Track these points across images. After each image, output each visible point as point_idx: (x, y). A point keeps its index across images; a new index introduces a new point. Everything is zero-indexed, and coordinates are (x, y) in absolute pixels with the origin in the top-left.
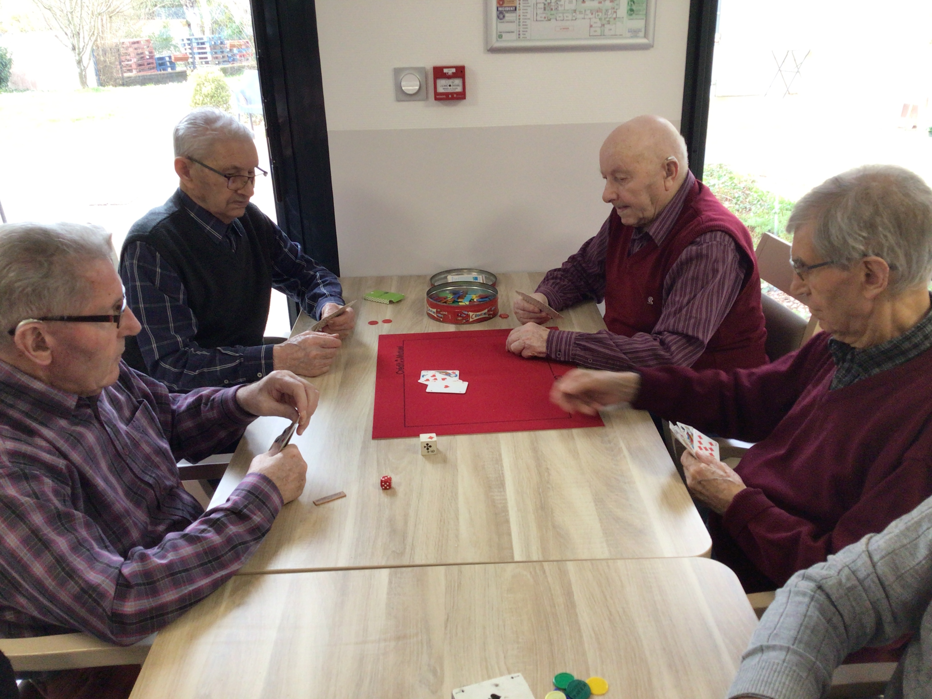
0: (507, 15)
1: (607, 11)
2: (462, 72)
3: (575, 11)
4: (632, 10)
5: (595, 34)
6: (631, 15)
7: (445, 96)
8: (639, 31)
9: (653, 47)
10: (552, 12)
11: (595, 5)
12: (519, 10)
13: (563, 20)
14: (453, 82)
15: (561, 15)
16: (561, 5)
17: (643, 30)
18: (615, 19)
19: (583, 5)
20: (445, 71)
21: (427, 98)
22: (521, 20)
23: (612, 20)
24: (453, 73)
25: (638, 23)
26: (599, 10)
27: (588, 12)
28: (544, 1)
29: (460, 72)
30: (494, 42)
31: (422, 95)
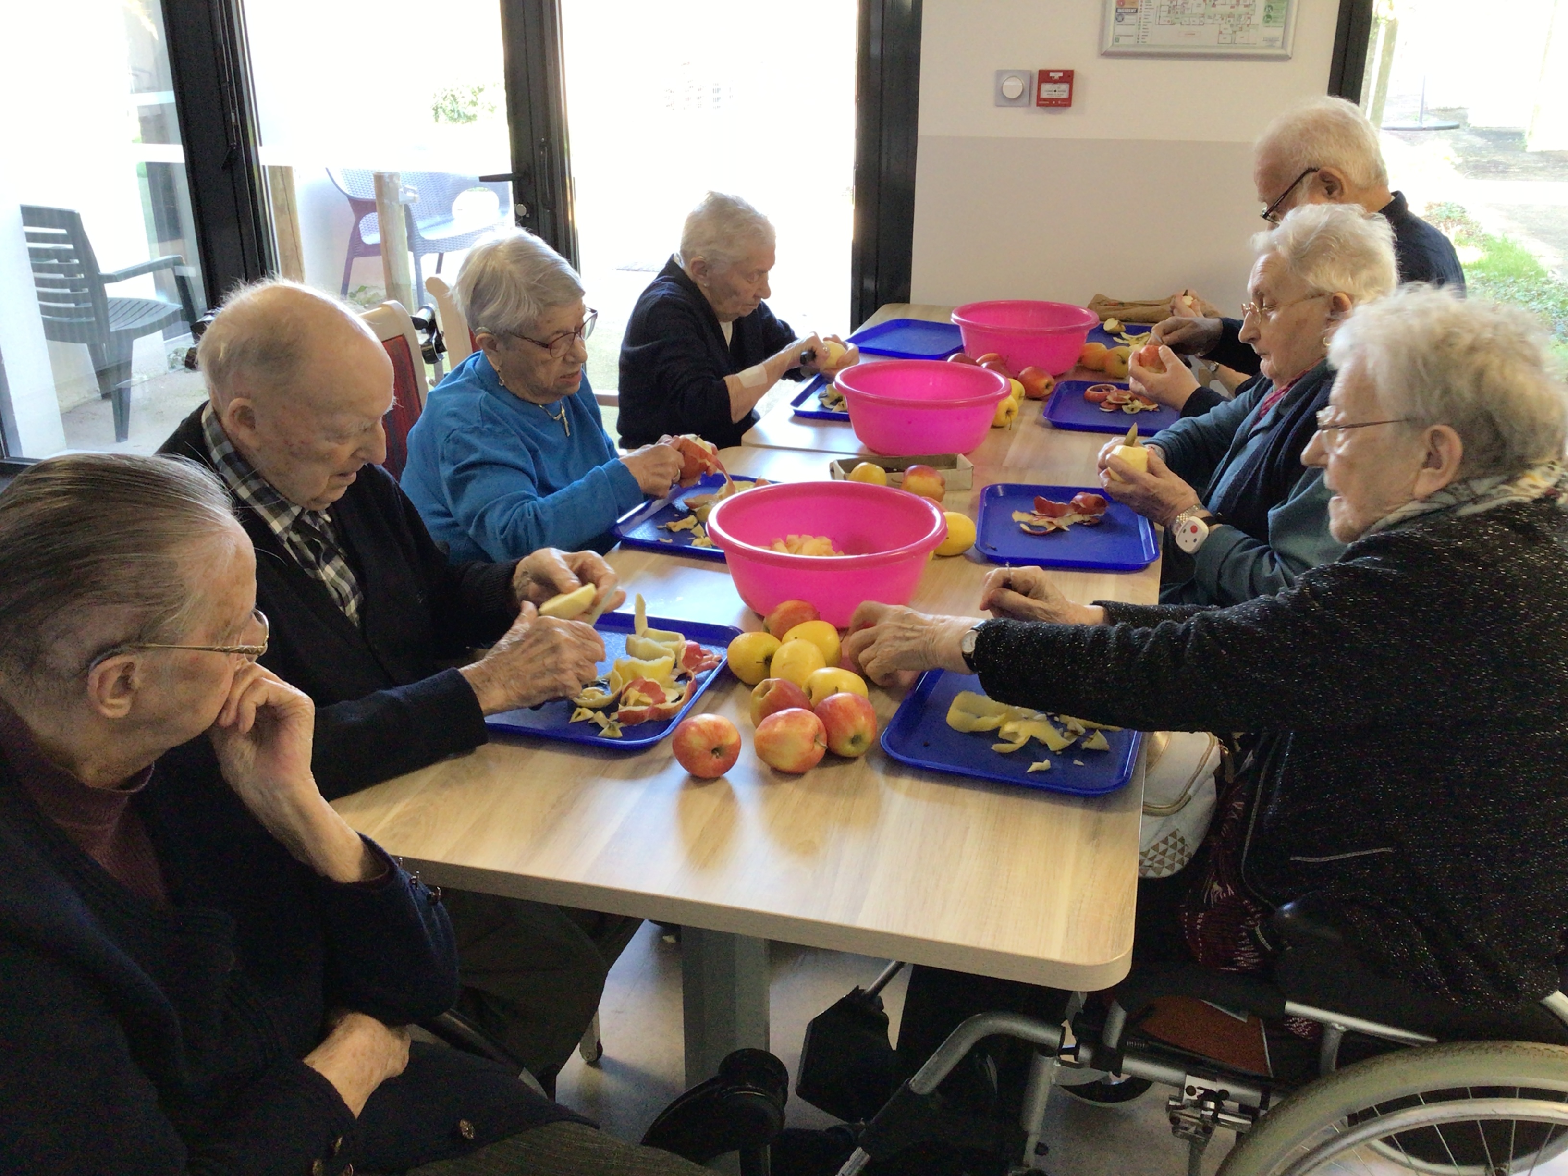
0: (1126, 17)
1: (1240, 16)
3: (1203, 16)
4: (1269, 16)
5: (1223, 41)
6: (1268, 22)
7: (1048, 103)
8: (1276, 40)
9: (1290, 58)
10: (1177, 16)
11: (1227, 9)
12: (1141, 12)
13: (1188, 25)
14: (1059, 88)
15: (1187, 19)
16: (1188, 9)
17: (1281, 39)
18: (1248, 25)
19: (1213, 9)
20: (1051, 74)
21: (1029, 104)
22: (1142, 24)
23: (1245, 27)
24: (1060, 78)
25: (1277, 32)
26: (1230, 16)
27: (1218, 17)
28: (1169, 3)
29: (1068, 77)
30: (1109, 46)
31: (1025, 100)
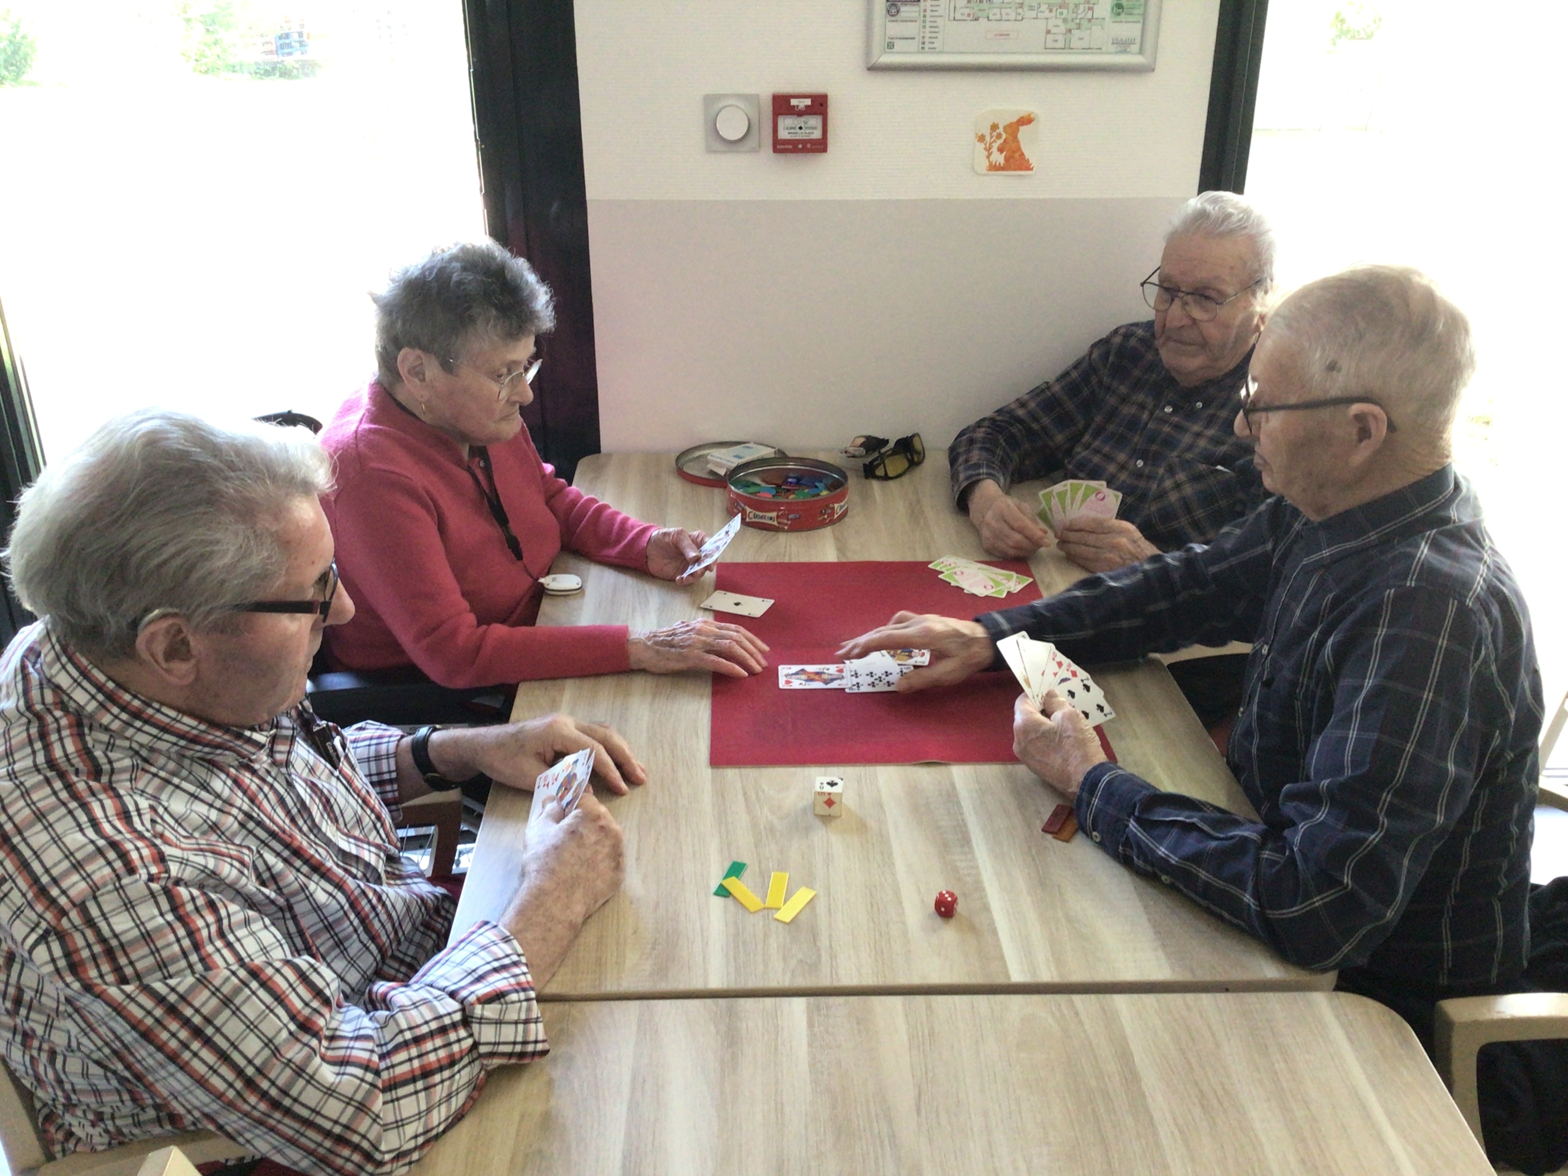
0: (903, 8)
1: (1077, 6)
2: (822, 105)
3: (1021, 5)
4: (1120, 6)
5: (1055, 45)
6: (1119, 14)
7: (790, 147)
8: (1130, 42)
9: (1153, 70)
10: (982, 6)
13: (999, 20)
14: (806, 123)
15: (997, 11)
17: (1138, 41)
18: (1090, 20)
20: (794, 102)
21: (760, 149)
22: (928, 19)
23: (1085, 23)
24: (807, 107)
25: (1129, 29)
26: (1063, 5)
27: (1044, 7)
29: (819, 105)
30: (879, 54)
31: (752, 142)
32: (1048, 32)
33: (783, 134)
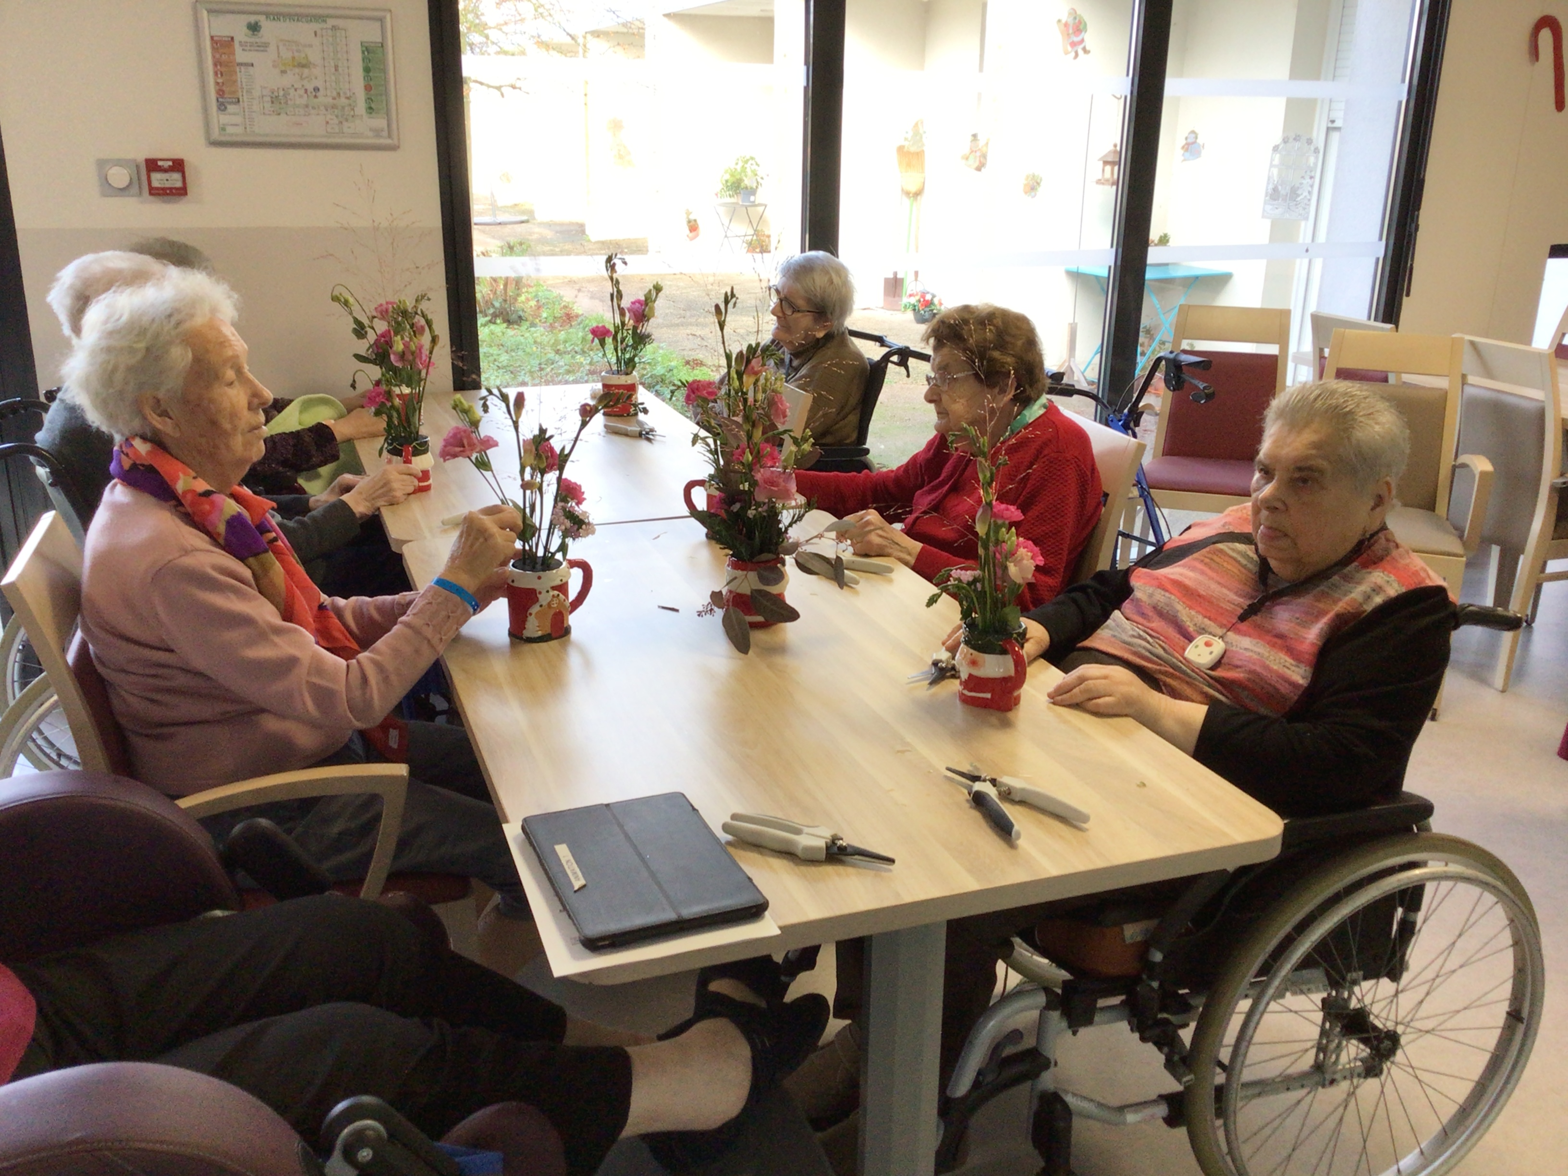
0: (229, 107)
1: (343, 108)
2: (180, 165)
3: (307, 106)
4: (370, 108)
5: (333, 131)
6: (371, 113)
7: (161, 192)
8: (382, 130)
9: (399, 147)
10: (282, 106)
11: (329, 100)
12: (243, 101)
13: (294, 115)
14: (170, 177)
15: (291, 109)
16: (291, 100)
17: (386, 130)
18: (353, 116)
19: (316, 100)
20: (160, 163)
21: (140, 193)
22: (247, 113)
23: (350, 118)
24: (170, 166)
25: (380, 122)
26: (334, 107)
27: (322, 108)
28: (270, 94)
29: (178, 166)
30: (216, 135)
31: (136, 189)
32: (327, 123)
33: (155, 184)
